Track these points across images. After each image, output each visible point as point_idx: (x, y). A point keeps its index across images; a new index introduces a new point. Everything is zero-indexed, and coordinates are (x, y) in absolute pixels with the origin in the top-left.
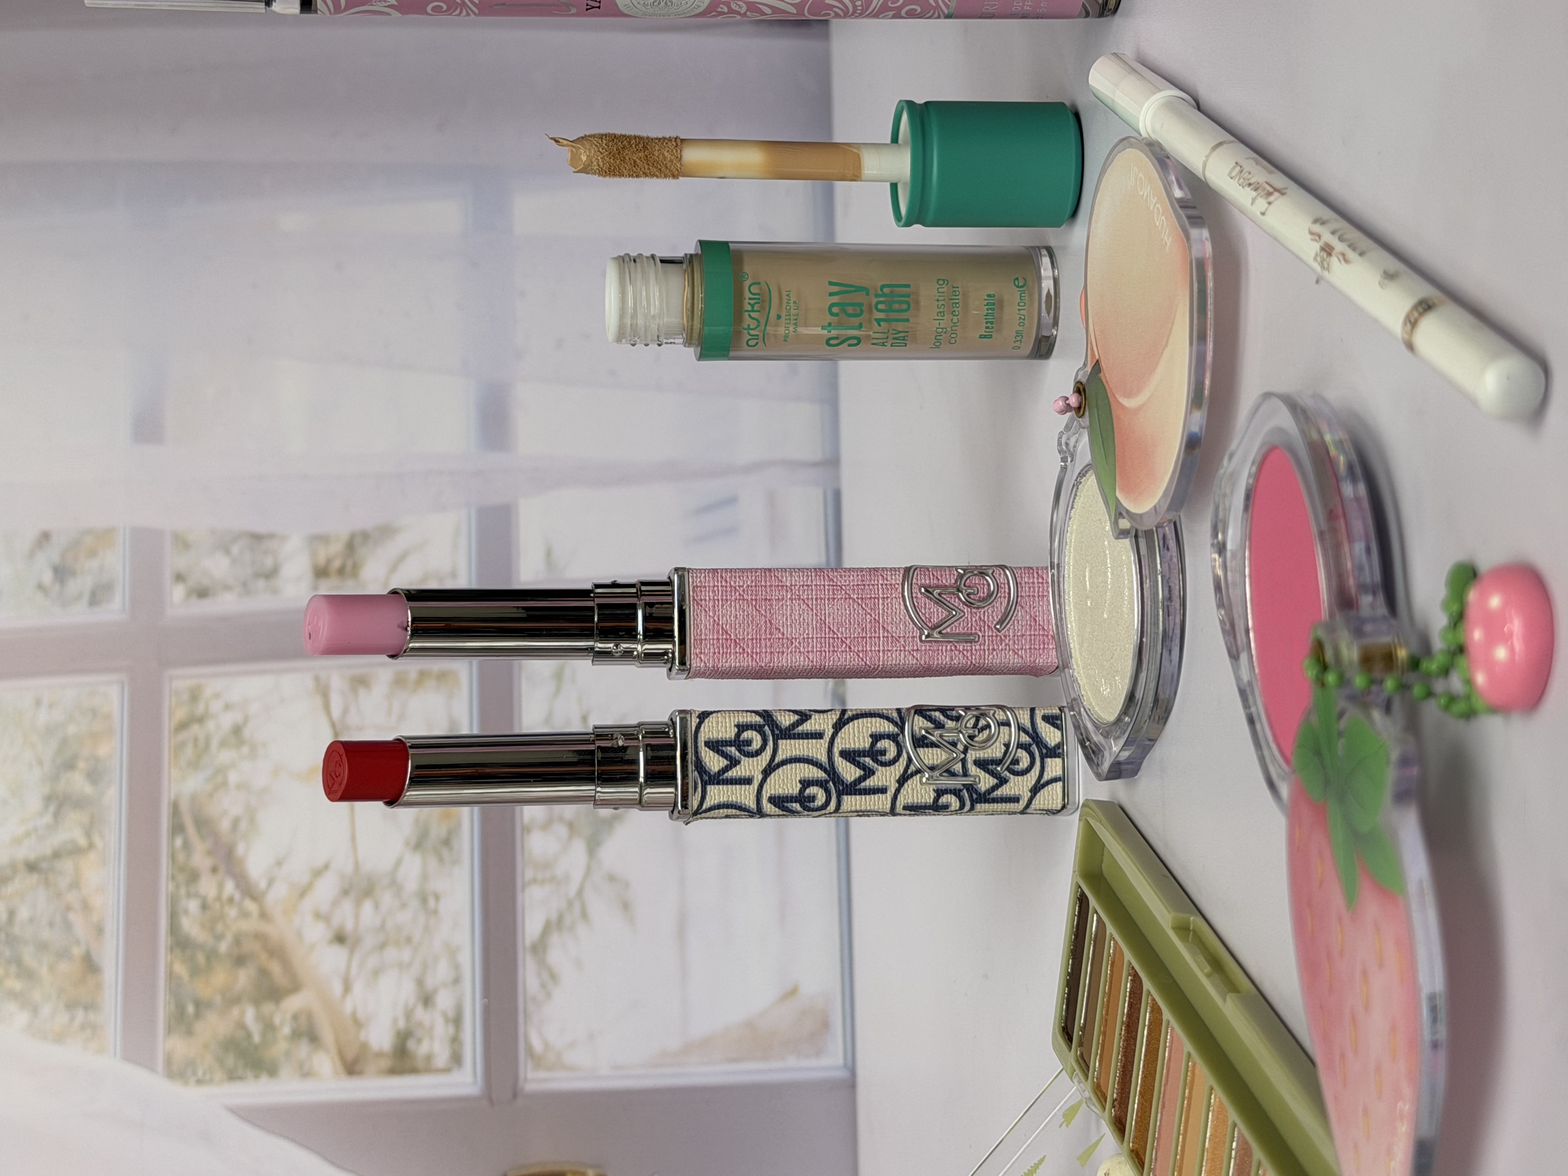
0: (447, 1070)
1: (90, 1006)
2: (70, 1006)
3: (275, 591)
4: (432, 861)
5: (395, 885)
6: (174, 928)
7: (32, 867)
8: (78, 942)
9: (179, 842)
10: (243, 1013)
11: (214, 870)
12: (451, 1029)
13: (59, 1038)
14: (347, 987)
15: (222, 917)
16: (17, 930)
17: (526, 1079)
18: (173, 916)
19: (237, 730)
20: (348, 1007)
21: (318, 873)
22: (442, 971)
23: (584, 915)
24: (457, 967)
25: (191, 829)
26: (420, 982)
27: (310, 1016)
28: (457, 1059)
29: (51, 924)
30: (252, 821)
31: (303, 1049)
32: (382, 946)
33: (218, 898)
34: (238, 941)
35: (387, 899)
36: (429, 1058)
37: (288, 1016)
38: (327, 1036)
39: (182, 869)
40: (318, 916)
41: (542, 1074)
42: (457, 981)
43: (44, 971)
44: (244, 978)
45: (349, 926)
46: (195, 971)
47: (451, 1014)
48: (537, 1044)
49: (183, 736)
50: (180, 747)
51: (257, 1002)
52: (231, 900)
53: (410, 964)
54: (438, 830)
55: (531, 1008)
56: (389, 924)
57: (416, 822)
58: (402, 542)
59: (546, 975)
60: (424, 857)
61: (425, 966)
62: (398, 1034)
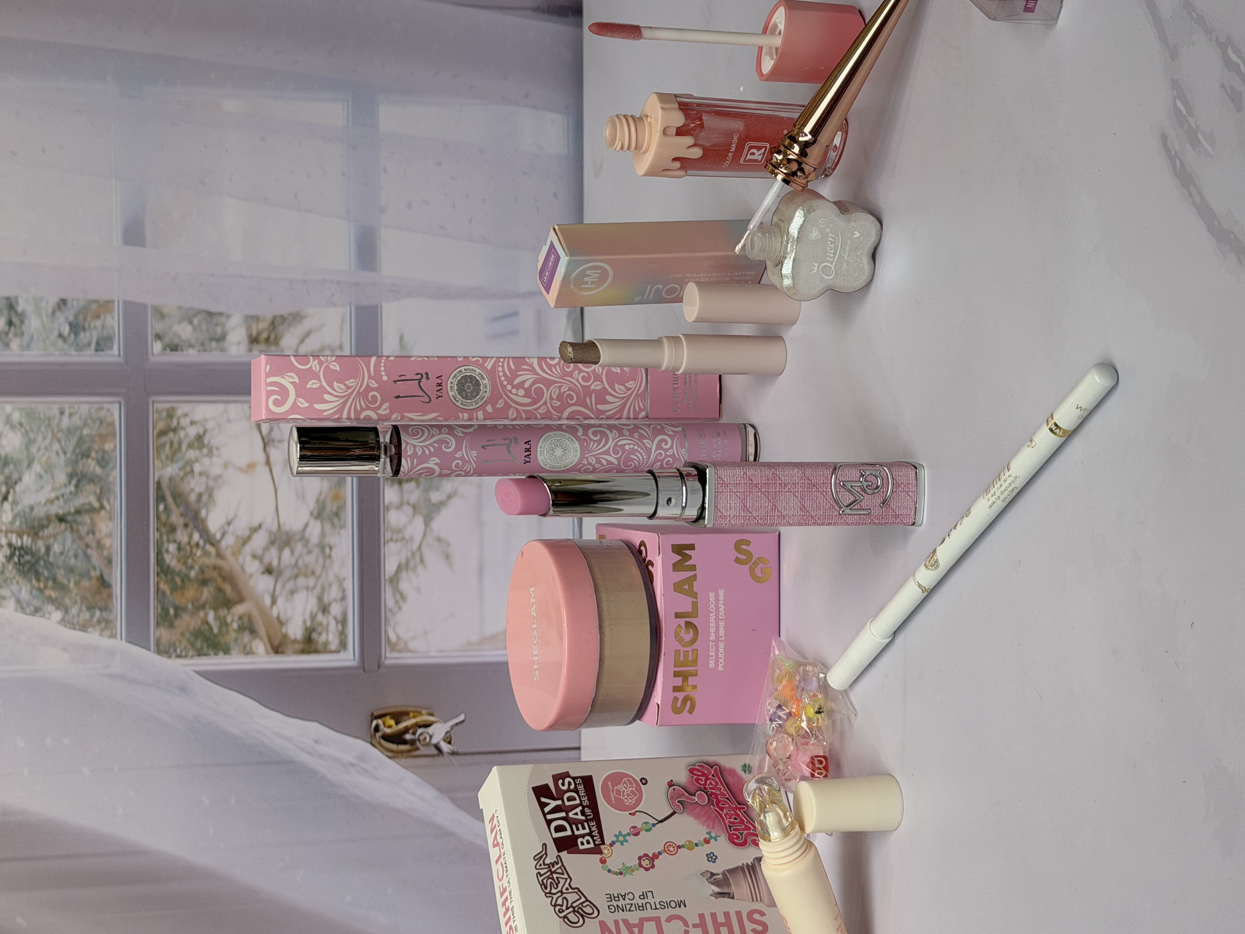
0: (337, 652)
1: (106, 608)
2: (90, 608)
3: (223, 350)
4: (328, 526)
5: (304, 539)
6: (160, 561)
7: (61, 519)
8: (95, 569)
9: (161, 507)
10: (206, 615)
11: (186, 526)
12: (340, 627)
13: (84, 628)
14: (274, 601)
15: (192, 555)
16: (51, 559)
17: (385, 658)
18: (159, 553)
19: (199, 438)
20: (275, 613)
21: (254, 530)
22: (334, 592)
23: (422, 561)
24: (344, 590)
25: (170, 500)
26: (320, 599)
27: (250, 617)
28: (343, 645)
29: (76, 556)
30: (210, 495)
31: (246, 637)
32: (296, 576)
33: (189, 543)
34: (202, 571)
35: (299, 548)
37: (236, 618)
38: (262, 631)
39: (165, 525)
40: (254, 556)
41: (395, 655)
42: (343, 598)
43: (72, 585)
44: (207, 593)
45: (275, 563)
46: (174, 589)
47: (339, 617)
48: (393, 638)
49: (163, 439)
50: (161, 447)
51: (215, 609)
52: (197, 545)
53: (314, 588)
54: (331, 507)
55: (389, 615)
56: (300, 563)
57: (318, 501)
58: (307, 324)
59: (398, 597)
60: (322, 523)
61: (323, 589)
62: (306, 629)
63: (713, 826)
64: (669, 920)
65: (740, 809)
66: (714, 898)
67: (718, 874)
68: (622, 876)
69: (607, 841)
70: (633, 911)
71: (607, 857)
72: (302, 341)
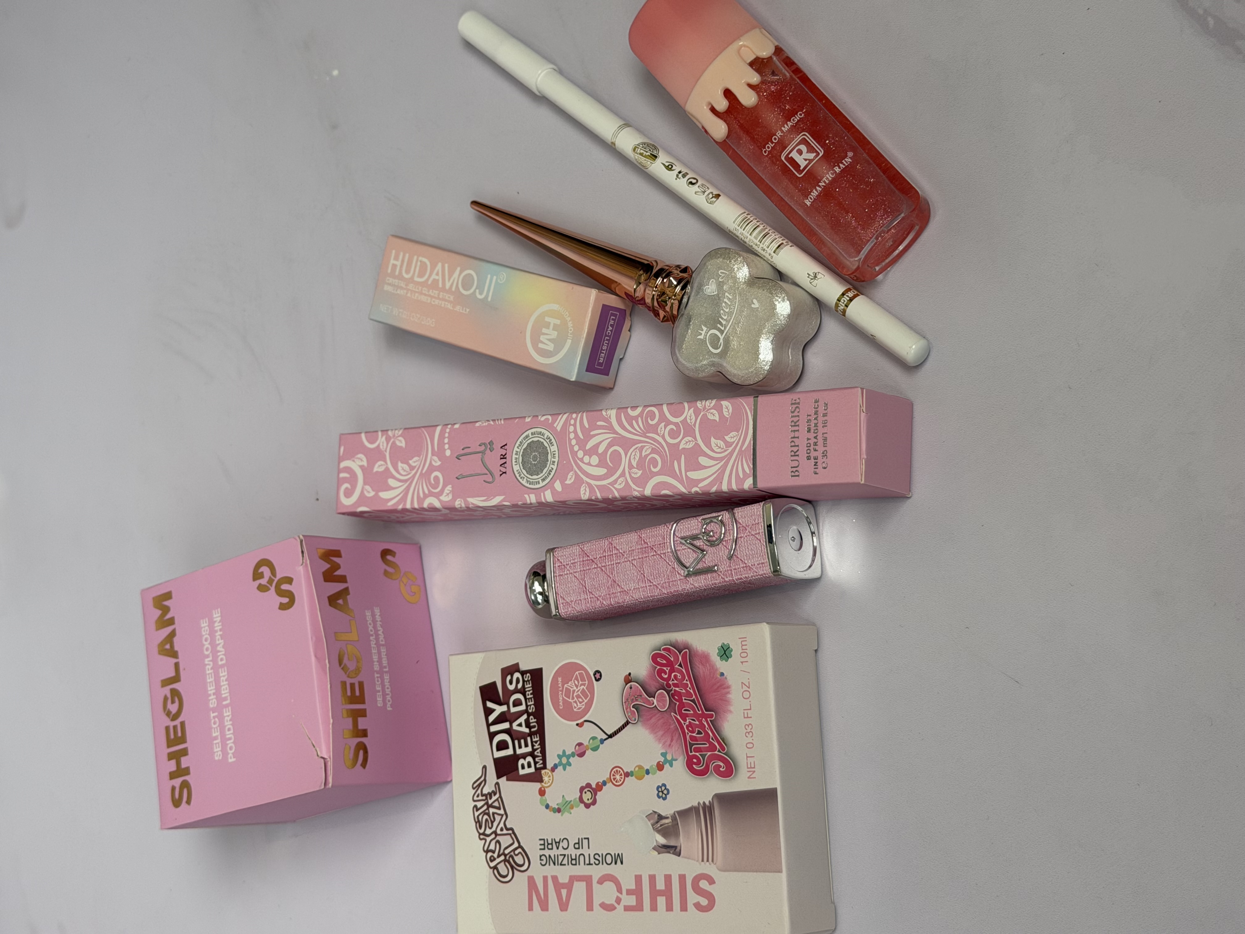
63: (670, 745)
64: (601, 881)
65: (706, 717)
66: (656, 853)
67: (667, 818)
68: (560, 814)
69: (549, 765)
70: (565, 865)
71: (547, 787)
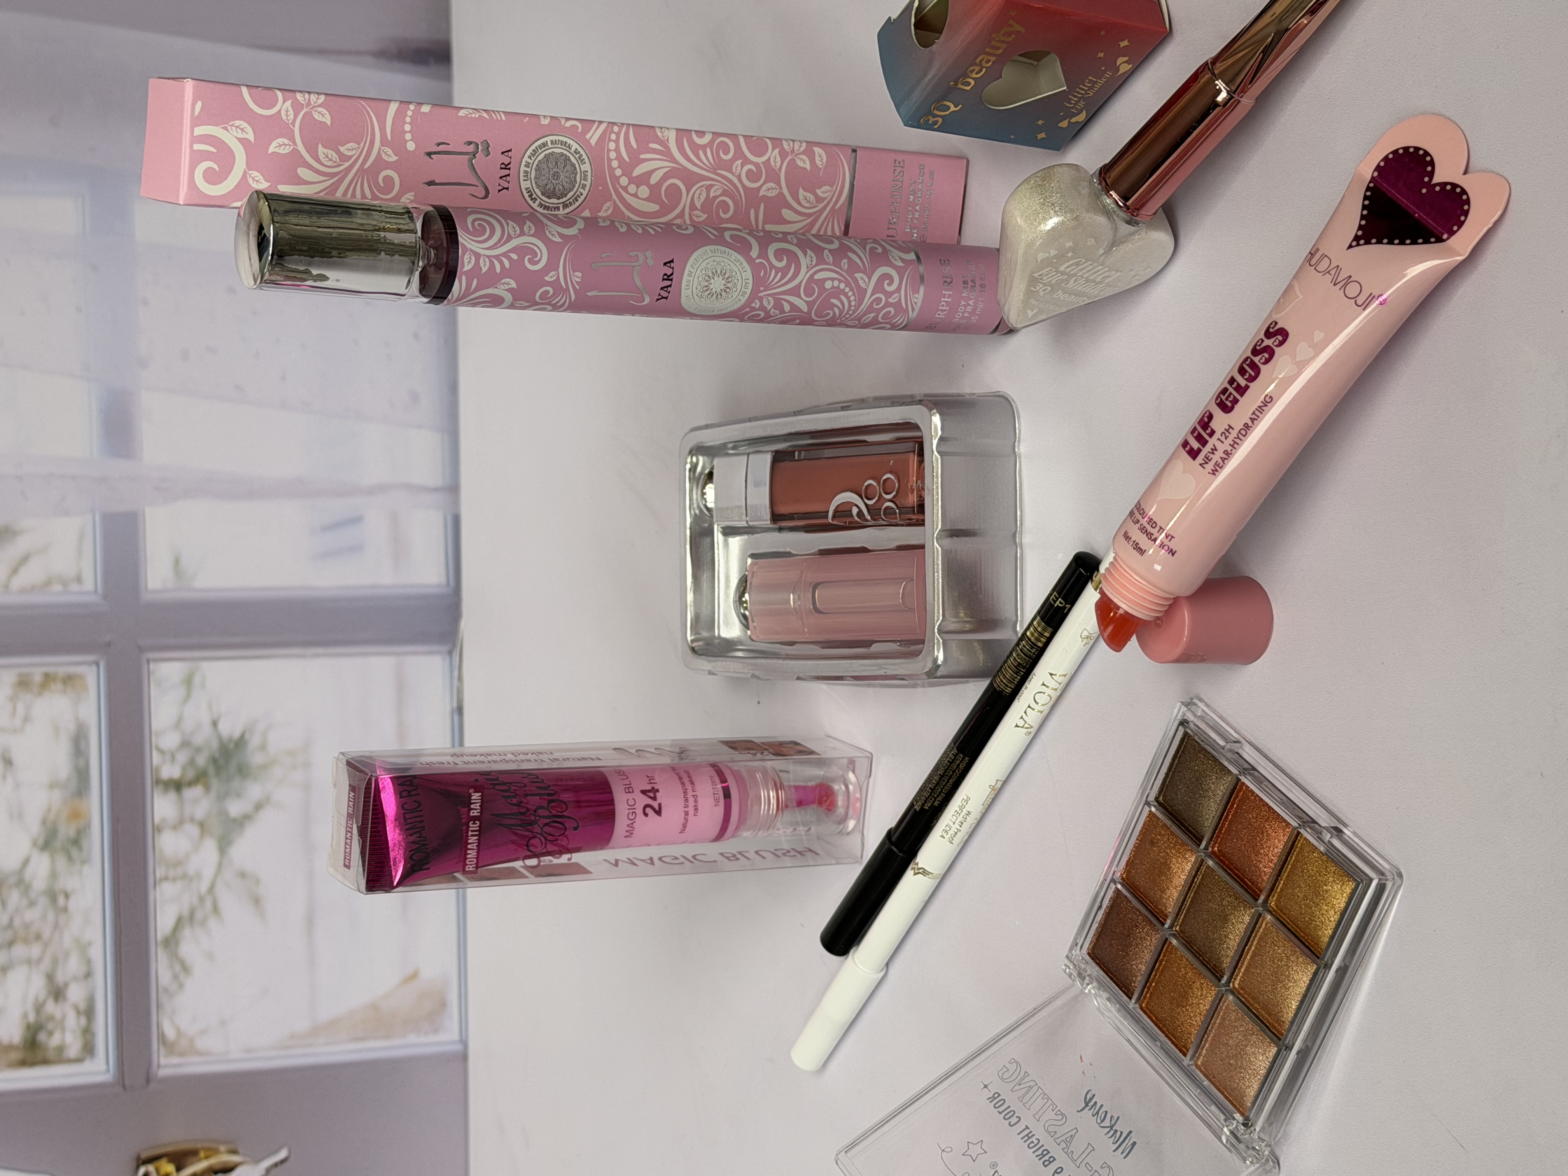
0: (79, 1060)
4: (61, 862)
5: (22, 883)
12: (83, 1021)
17: (159, 1066)
22: (73, 966)
23: (216, 909)
24: (89, 962)
26: (50, 977)
28: (89, 1049)
32: (10, 944)
35: (14, 898)
36: (61, 1049)
41: (175, 1060)
42: (88, 975)
47: (82, 1006)
48: (170, 1033)
53: (40, 960)
54: (66, 831)
55: (163, 998)
56: (17, 922)
57: (44, 822)
58: (21, 545)
59: (178, 967)
60: (52, 856)
61: (55, 962)
62: (29, 1027)
72: (15, 571)
